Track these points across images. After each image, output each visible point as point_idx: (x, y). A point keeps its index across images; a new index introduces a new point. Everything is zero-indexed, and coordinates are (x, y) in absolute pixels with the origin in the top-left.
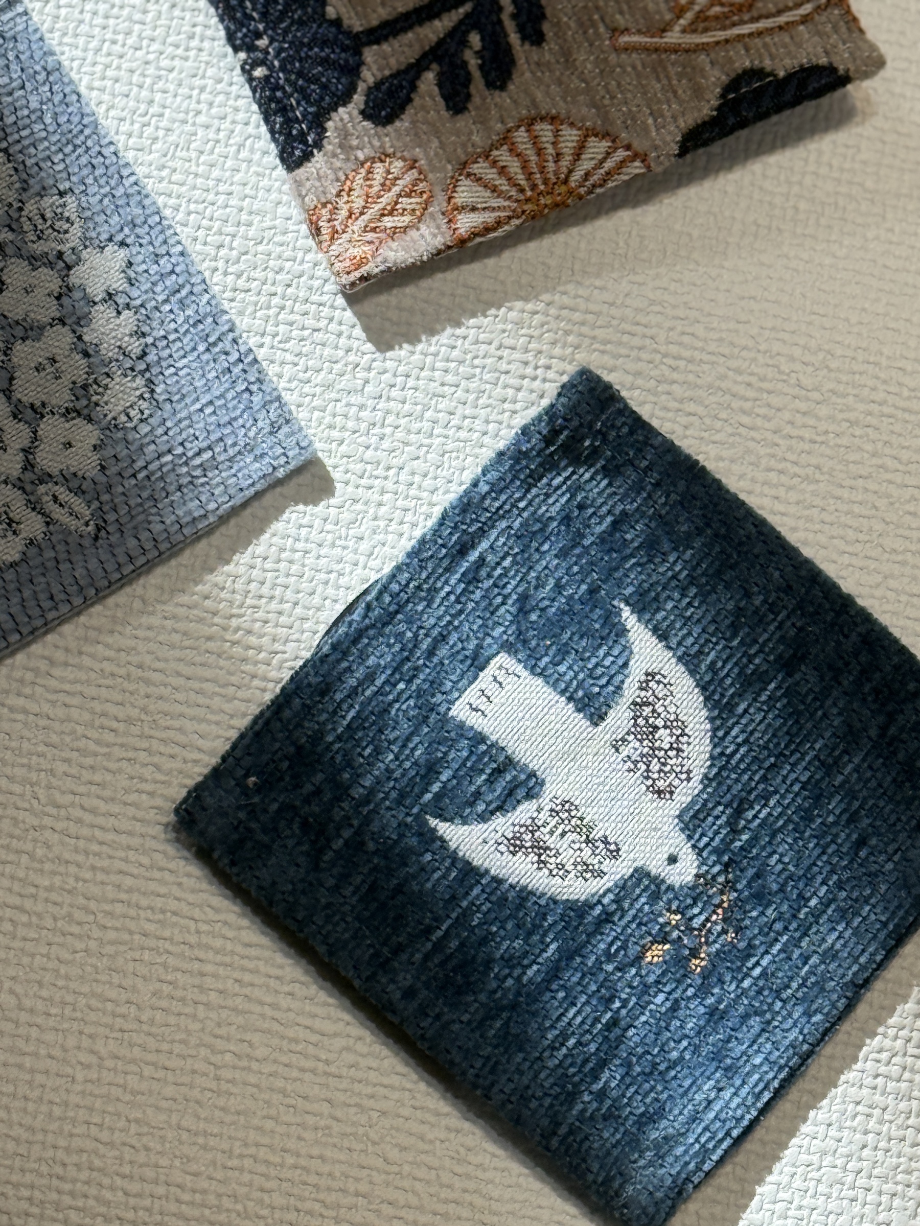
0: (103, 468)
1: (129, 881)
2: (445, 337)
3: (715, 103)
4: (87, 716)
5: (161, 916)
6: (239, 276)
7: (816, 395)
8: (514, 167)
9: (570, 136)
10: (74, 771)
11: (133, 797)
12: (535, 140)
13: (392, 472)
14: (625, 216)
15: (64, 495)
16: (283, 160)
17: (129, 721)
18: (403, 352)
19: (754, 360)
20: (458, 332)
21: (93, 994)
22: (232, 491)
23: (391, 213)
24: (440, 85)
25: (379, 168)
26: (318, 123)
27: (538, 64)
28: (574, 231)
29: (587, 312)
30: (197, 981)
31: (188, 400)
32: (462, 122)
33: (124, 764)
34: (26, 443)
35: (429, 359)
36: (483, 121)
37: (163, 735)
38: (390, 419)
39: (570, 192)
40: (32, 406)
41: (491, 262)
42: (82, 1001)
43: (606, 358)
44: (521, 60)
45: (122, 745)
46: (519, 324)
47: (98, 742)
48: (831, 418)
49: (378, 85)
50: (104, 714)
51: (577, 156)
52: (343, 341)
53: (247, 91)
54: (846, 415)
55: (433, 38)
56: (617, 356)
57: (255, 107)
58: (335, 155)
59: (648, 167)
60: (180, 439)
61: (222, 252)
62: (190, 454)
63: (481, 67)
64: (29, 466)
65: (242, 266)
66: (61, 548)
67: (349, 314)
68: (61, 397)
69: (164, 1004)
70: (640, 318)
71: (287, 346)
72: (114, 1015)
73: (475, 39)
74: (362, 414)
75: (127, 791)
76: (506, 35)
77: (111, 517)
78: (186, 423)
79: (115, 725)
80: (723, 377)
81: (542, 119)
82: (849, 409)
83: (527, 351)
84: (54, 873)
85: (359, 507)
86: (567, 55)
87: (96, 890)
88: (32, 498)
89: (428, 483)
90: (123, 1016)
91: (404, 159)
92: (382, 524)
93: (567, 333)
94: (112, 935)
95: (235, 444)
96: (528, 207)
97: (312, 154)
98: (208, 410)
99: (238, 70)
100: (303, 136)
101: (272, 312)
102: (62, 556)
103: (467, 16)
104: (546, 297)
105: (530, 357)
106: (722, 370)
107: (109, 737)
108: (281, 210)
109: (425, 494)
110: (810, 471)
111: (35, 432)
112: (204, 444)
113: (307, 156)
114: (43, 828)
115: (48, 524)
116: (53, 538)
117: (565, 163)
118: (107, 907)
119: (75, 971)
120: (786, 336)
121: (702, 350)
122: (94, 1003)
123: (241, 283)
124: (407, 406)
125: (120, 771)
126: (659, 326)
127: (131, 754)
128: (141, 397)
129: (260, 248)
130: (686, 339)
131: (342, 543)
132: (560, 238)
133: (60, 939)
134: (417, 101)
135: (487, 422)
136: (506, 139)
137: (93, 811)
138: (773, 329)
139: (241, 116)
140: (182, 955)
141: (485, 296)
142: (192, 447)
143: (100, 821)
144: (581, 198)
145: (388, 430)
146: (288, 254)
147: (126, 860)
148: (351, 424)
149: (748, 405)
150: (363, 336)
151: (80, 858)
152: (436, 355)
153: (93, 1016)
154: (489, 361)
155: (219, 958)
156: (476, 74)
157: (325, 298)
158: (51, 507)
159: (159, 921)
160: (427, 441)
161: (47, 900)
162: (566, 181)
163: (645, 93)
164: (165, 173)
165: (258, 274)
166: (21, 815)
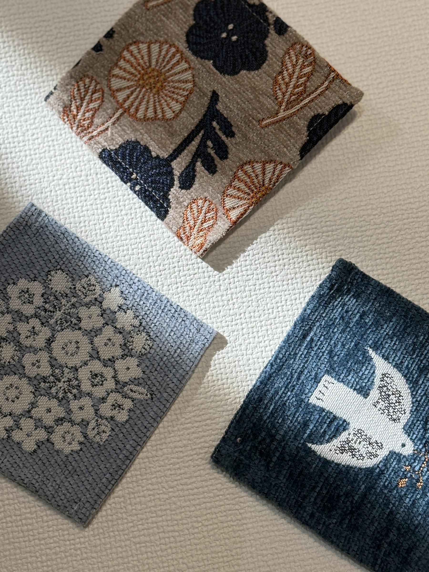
0: (144, 372)
1: (209, 505)
2: (242, 258)
3: (306, 134)
4: (170, 450)
5: (225, 513)
6: (160, 265)
7: (383, 225)
8: (242, 186)
9: (258, 167)
10: (173, 472)
11: (197, 473)
12: (246, 173)
13: (242, 315)
14: (288, 186)
15: (135, 388)
16: (158, 217)
17: (185, 446)
18: (228, 269)
19: (355, 221)
20: (246, 254)
21: (212, 552)
22: (193, 360)
23: (205, 222)
24: (204, 166)
25: (194, 206)
26: (166, 198)
27: (236, 144)
28: (272, 199)
29: (288, 228)
30: (247, 532)
31: (164, 333)
32: (217, 176)
33: (190, 462)
34: (113, 374)
35: (239, 268)
36: (224, 173)
37: (199, 446)
38: (234, 296)
39: (267, 189)
40: (109, 360)
41: (247, 223)
42: (209, 556)
43: (302, 242)
44: (229, 145)
45: (186, 456)
46: (266, 242)
47: (178, 458)
48: (391, 231)
49: (181, 175)
50: (175, 447)
51: (264, 174)
52: (206, 274)
53: (135, 196)
54: (397, 228)
55: (194, 149)
56: (306, 240)
57: (140, 201)
58: (176, 208)
59: (291, 168)
60: (166, 349)
61: (151, 259)
62: (172, 353)
63: (215, 153)
64: (117, 382)
65: (159, 261)
66: (141, 407)
67: (204, 263)
68: (118, 352)
69: (239, 545)
70: (309, 222)
71: (187, 284)
72: (223, 557)
73: (209, 143)
74: (223, 298)
75: (195, 472)
76: (220, 138)
77: (154, 389)
78: (166, 342)
79: (180, 449)
80: (347, 232)
81: (246, 164)
82: (397, 225)
83: (273, 251)
84: (181, 513)
85: (235, 333)
86: (245, 137)
87: (198, 513)
88: (124, 394)
89: (257, 314)
90: (226, 556)
91: (201, 199)
92: (246, 336)
93: (285, 238)
94: (210, 527)
95: (187, 342)
96: (254, 200)
97: (168, 211)
98: (172, 334)
99: (129, 189)
100: (162, 205)
101: (176, 274)
102: (143, 410)
103: (203, 135)
104: (272, 228)
105: (275, 253)
106: (345, 230)
107: (181, 455)
108: (165, 235)
109: (257, 319)
110: (391, 254)
111: (114, 369)
112: (176, 347)
113: (167, 212)
114: (170, 498)
115: (133, 401)
116: (137, 405)
117: (260, 178)
118: (204, 518)
119: (202, 546)
120: (364, 208)
121: (335, 225)
122: (214, 555)
123: (161, 268)
124: (238, 289)
125: (189, 466)
126: (316, 222)
127: (191, 458)
128: (147, 340)
129: (163, 252)
130: (328, 223)
131: (235, 349)
132: (268, 204)
133: (192, 537)
134: (198, 176)
135: (269, 283)
136: (235, 177)
137: (186, 484)
138: (358, 207)
139: (137, 205)
140: (237, 525)
141: (250, 237)
142: (172, 350)
143: (190, 486)
144: (271, 189)
145: (235, 300)
146: (174, 250)
147: (205, 498)
148: (221, 304)
149: (359, 239)
150: (212, 269)
151: (188, 503)
152: (241, 266)
153: (216, 560)
154: (261, 260)
155: (251, 520)
156: (215, 156)
157: (193, 261)
158: (132, 394)
159: (225, 516)
160: (250, 299)
161: (182, 524)
162: (263, 185)
163: (279, 140)
164: (118, 238)
165: (166, 262)
166: (161, 496)
